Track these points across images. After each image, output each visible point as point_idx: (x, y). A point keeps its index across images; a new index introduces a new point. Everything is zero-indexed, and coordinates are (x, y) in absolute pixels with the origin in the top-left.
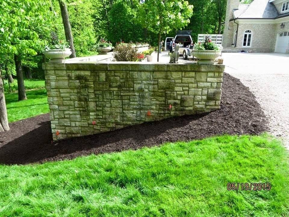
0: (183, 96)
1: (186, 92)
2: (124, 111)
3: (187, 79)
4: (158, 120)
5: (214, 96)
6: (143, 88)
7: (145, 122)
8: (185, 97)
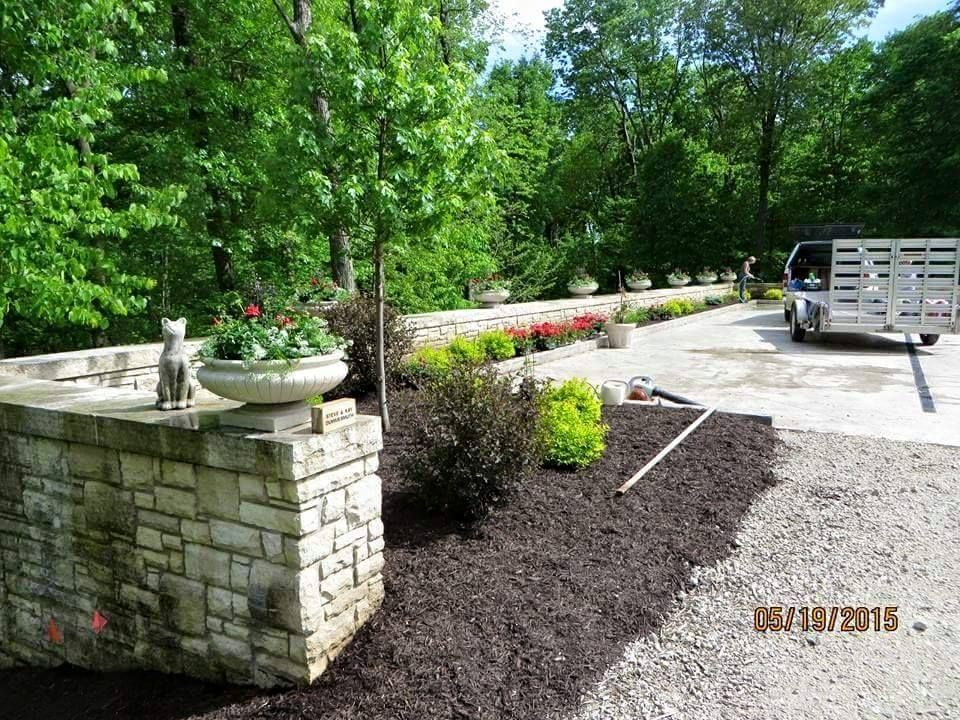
0: (166, 576)
1: (175, 560)
2: (11, 597)
3: (170, 498)
4: (101, 668)
5: (273, 607)
6: (43, 510)
7: (66, 666)
8: (170, 581)
